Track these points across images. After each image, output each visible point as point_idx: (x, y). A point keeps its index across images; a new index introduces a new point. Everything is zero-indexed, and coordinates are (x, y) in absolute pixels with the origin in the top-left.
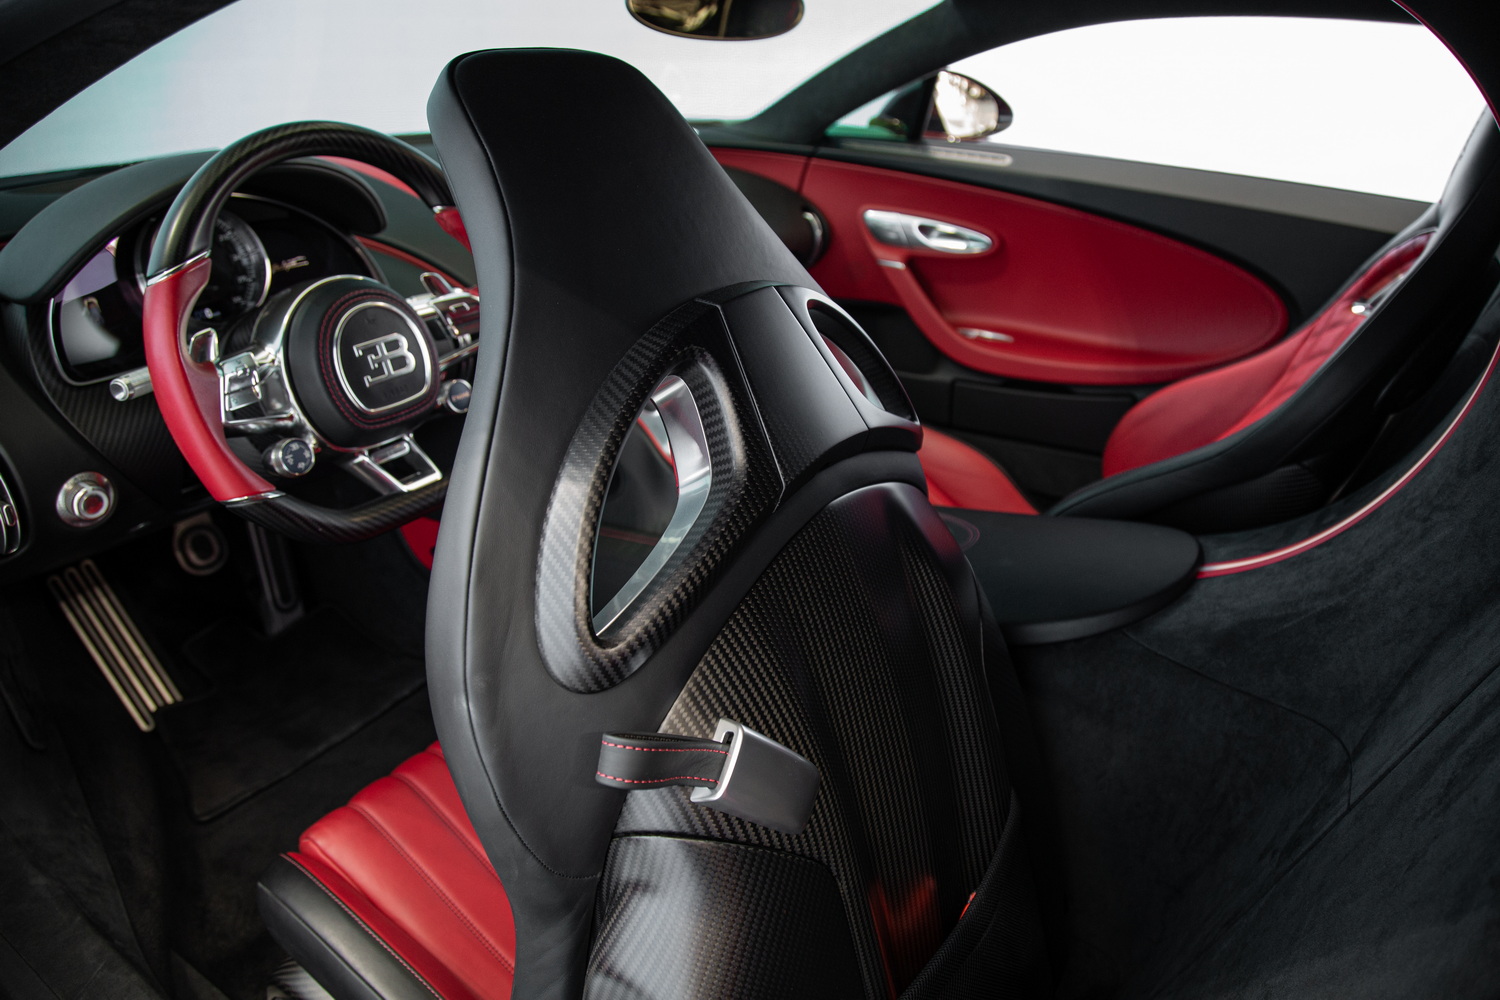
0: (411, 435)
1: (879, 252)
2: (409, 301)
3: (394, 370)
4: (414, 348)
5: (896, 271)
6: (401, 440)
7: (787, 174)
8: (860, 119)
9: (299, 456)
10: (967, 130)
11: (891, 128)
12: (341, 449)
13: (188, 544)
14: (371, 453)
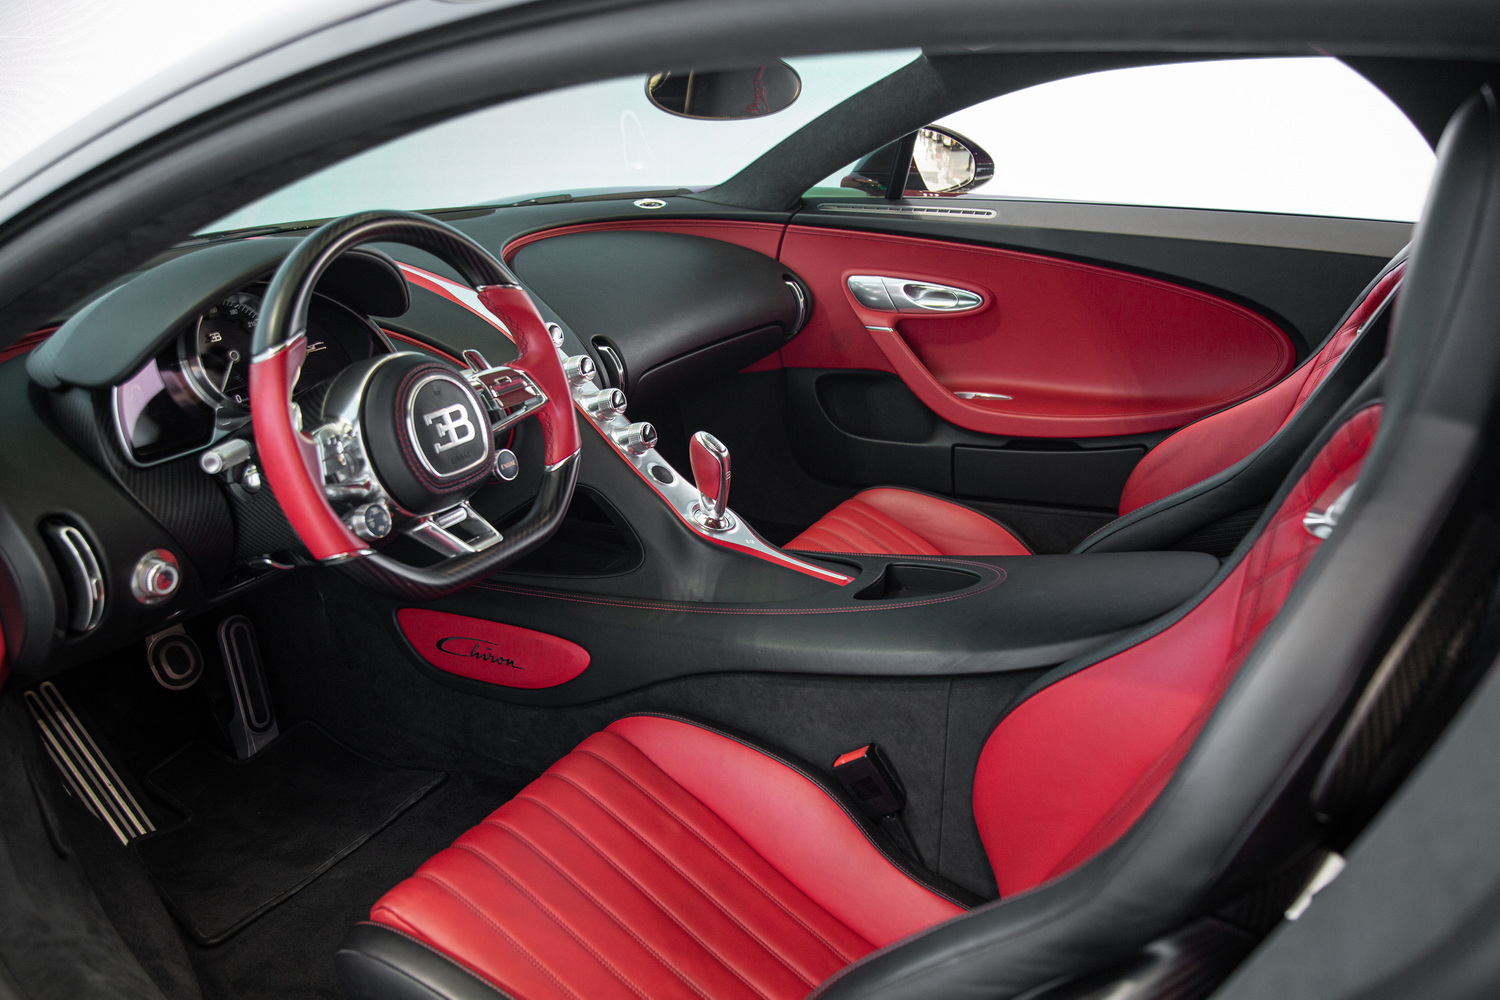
0: (467, 502)
1: (865, 317)
2: (463, 373)
3: (459, 438)
4: (473, 417)
5: (886, 334)
6: (459, 507)
7: (763, 241)
8: (833, 182)
9: (378, 519)
10: (944, 185)
11: (863, 186)
12: (411, 514)
13: (163, 657)
14: (435, 518)
